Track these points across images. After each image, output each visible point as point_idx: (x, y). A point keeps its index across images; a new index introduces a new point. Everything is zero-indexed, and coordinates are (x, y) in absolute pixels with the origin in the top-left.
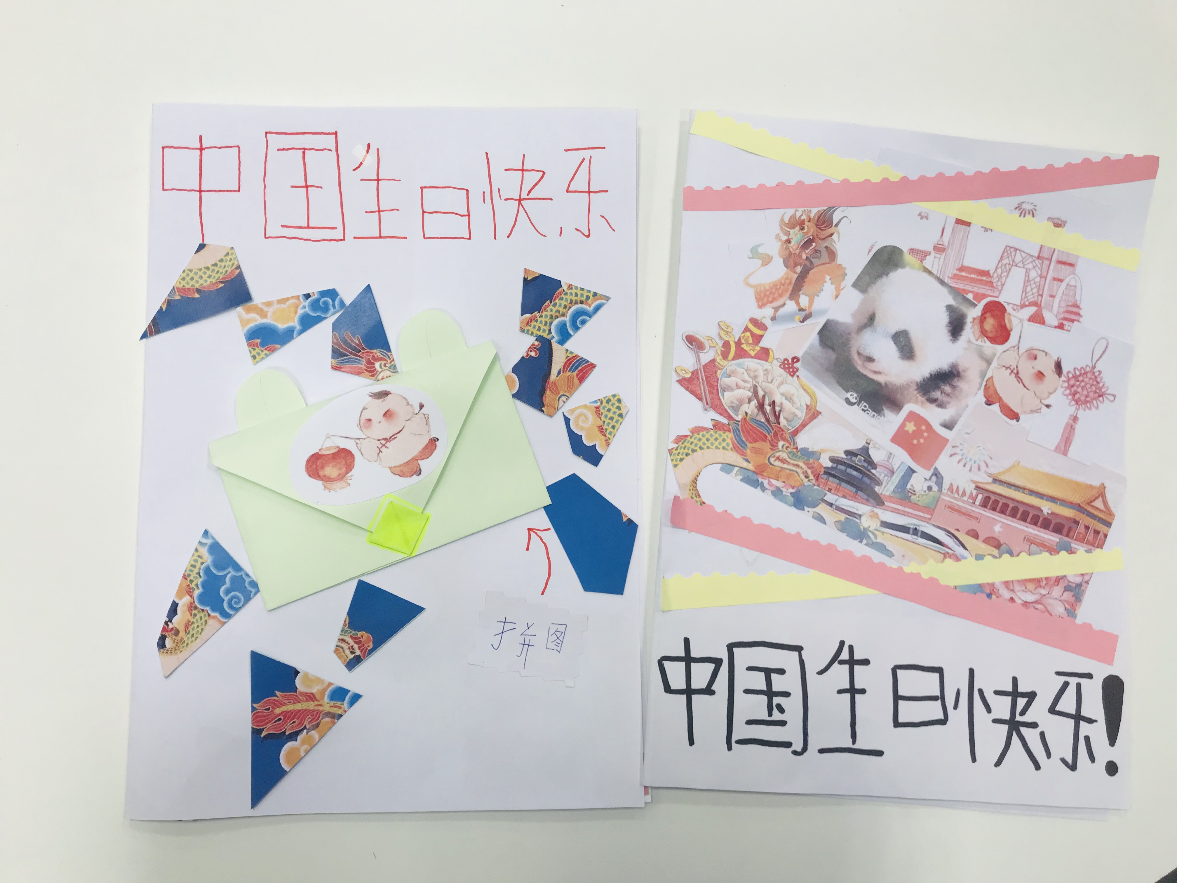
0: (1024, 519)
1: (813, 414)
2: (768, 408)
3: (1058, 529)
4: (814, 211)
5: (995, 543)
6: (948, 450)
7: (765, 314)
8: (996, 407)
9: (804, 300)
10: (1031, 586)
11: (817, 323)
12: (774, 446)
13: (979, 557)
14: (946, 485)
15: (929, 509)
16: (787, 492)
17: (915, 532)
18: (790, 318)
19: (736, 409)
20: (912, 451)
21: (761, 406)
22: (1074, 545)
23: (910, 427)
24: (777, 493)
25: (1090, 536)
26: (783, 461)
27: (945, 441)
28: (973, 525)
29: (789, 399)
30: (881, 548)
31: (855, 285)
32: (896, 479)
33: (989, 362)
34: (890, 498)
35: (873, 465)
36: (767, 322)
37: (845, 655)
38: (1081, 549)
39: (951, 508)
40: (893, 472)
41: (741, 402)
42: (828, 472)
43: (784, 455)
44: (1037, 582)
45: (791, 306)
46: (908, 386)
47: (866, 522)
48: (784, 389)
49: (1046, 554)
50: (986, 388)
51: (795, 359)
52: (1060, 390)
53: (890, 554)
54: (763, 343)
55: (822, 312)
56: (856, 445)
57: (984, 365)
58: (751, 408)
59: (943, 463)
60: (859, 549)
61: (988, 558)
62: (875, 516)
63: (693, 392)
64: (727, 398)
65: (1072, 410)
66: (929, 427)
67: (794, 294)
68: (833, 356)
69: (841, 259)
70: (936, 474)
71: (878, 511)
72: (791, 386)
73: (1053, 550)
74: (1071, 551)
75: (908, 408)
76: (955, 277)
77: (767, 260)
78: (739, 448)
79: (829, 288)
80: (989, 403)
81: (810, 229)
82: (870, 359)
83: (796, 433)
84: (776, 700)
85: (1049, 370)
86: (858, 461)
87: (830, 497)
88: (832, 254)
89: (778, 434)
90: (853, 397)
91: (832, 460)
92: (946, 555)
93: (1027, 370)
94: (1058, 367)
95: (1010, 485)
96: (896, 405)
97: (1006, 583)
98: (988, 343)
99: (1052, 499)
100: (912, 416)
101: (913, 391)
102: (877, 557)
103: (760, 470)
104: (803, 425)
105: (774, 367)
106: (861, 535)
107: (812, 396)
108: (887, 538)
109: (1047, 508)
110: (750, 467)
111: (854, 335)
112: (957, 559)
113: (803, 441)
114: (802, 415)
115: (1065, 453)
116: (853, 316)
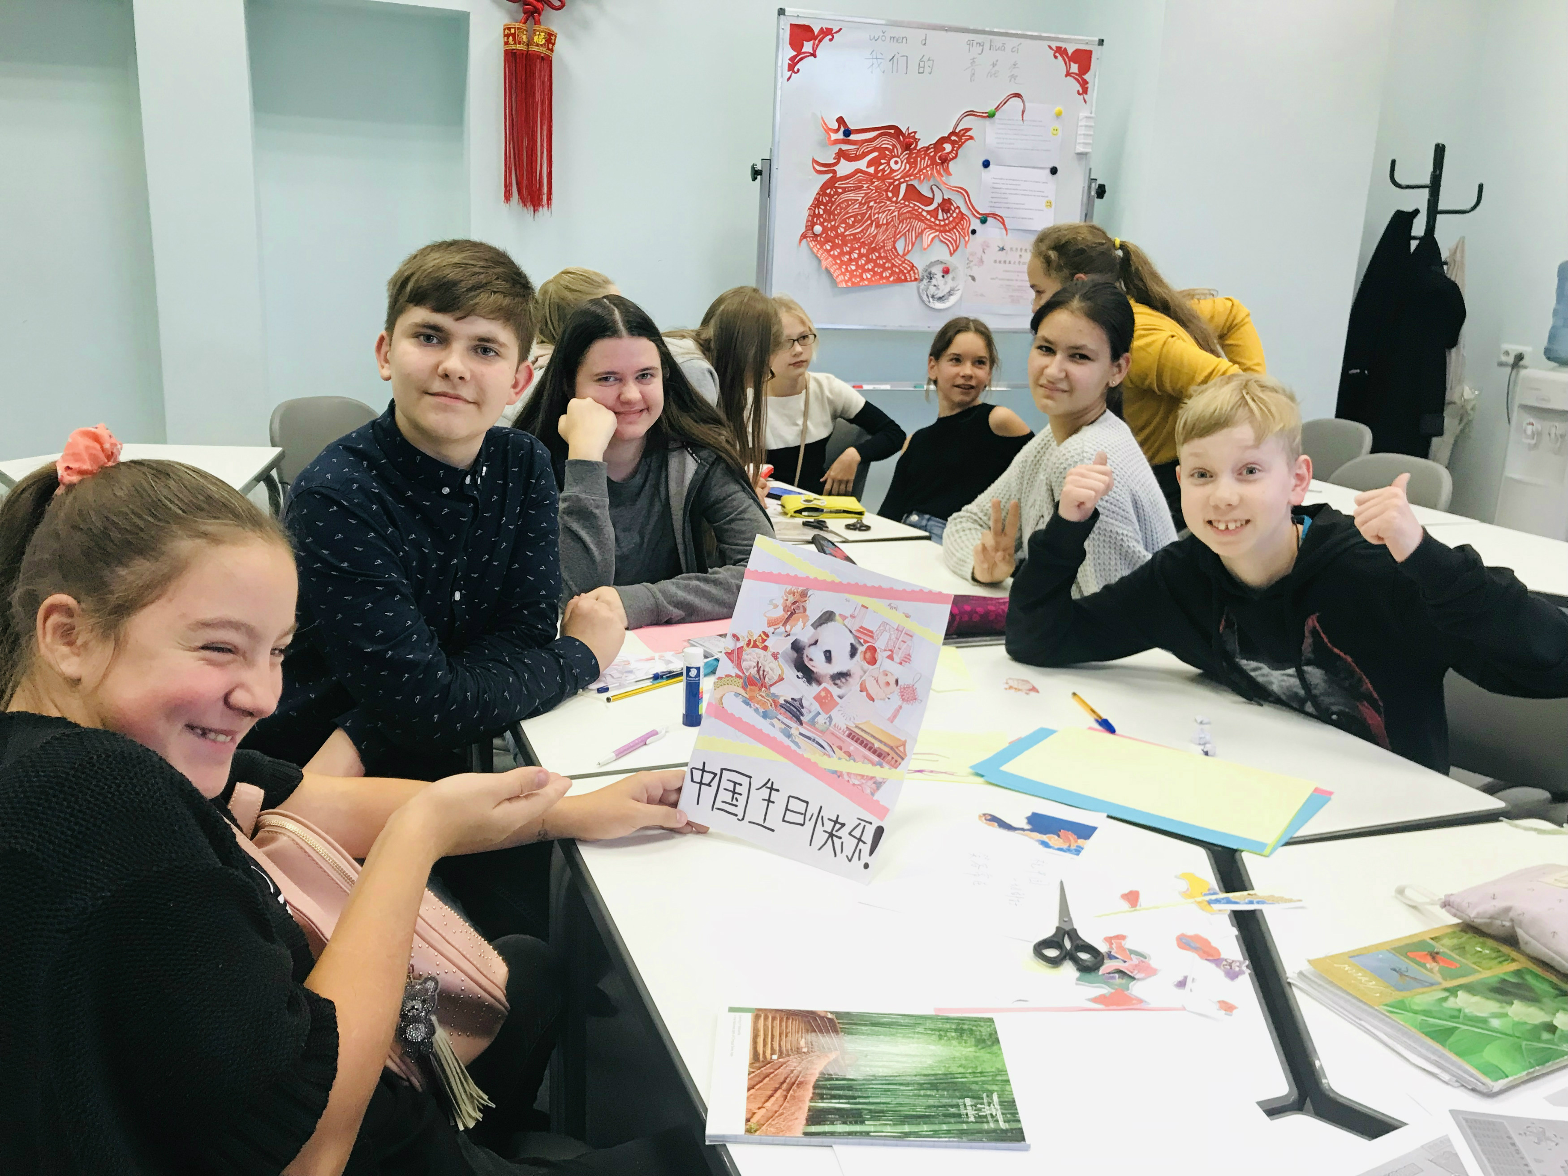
0: (865, 747)
1: (781, 679)
2: (761, 672)
3: (879, 756)
4: (800, 589)
5: (849, 755)
6: (838, 708)
7: (769, 630)
8: (864, 694)
9: (788, 627)
10: (859, 778)
11: (791, 639)
12: (760, 690)
13: (840, 759)
14: (833, 723)
15: (822, 732)
16: (761, 710)
17: (814, 740)
18: (781, 634)
19: (747, 670)
20: (822, 705)
21: (758, 671)
22: (884, 764)
23: (823, 694)
24: (756, 710)
25: (893, 761)
26: (763, 697)
27: (838, 704)
28: (841, 744)
29: (772, 670)
30: (796, 744)
31: (812, 625)
32: (811, 716)
33: (865, 672)
34: (806, 723)
35: (803, 707)
36: (770, 634)
37: (769, 785)
38: (887, 767)
39: (833, 734)
40: (810, 712)
41: (750, 667)
42: (781, 706)
43: (764, 694)
44: (862, 776)
45: (782, 629)
46: (826, 675)
47: (793, 731)
48: (771, 665)
49: (870, 765)
50: (861, 684)
51: (778, 653)
52: (896, 692)
53: (799, 747)
54: (766, 643)
55: (795, 634)
56: (797, 697)
57: (862, 673)
58: (754, 671)
59: (834, 713)
60: (787, 742)
61: (843, 760)
62: (797, 729)
63: (730, 659)
64: (744, 665)
65: (900, 702)
66: (832, 696)
67: (784, 624)
68: (795, 655)
69: (808, 612)
70: (830, 718)
71: (800, 727)
72: (774, 664)
73: (874, 764)
74: (882, 766)
75: (823, 685)
76: (858, 631)
77: (776, 606)
78: (744, 687)
79: (800, 624)
80: (861, 691)
81: (797, 597)
82: (811, 660)
83: (771, 686)
84: (736, 796)
85: (893, 682)
86: (797, 704)
87: (780, 717)
88: (805, 610)
89: (763, 685)
90: (800, 674)
91: (785, 701)
92: (824, 754)
93: (882, 680)
94: (897, 682)
95: (863, 730)
96: (819, 683)
97: (848, 774)
98: (866, 664)
99: (881, 741)
100: (825, 689)
101: (828, 679)
102: (793, 747)
103: (752, 698)
104: (775, 683)
105: (768, 654)
106: (789, 736)
107: (783, 672)
108: (801, 740)
109: (877, 745)
110: (747, 696)
111: (806, 648)
112: (829, 756)
113: (773, 690)
114: (776, 678)
115: (892, 722)
116: (809, 639)
